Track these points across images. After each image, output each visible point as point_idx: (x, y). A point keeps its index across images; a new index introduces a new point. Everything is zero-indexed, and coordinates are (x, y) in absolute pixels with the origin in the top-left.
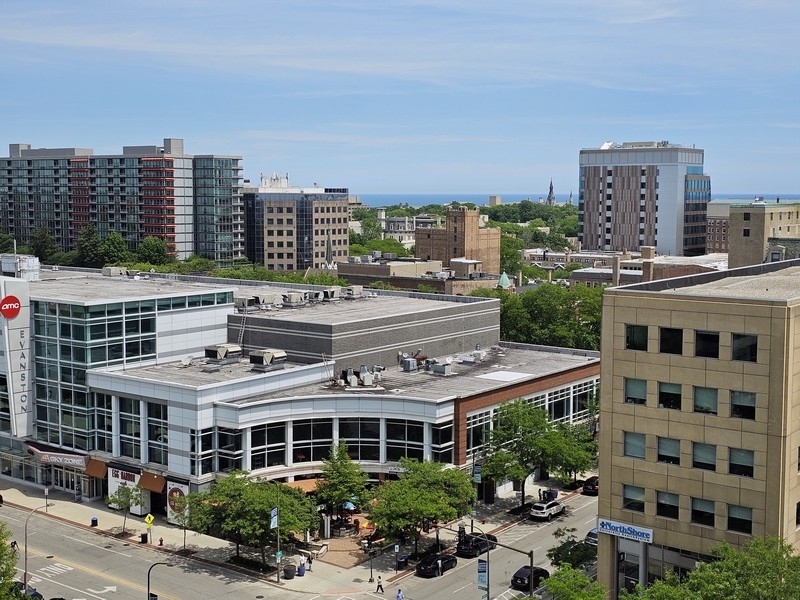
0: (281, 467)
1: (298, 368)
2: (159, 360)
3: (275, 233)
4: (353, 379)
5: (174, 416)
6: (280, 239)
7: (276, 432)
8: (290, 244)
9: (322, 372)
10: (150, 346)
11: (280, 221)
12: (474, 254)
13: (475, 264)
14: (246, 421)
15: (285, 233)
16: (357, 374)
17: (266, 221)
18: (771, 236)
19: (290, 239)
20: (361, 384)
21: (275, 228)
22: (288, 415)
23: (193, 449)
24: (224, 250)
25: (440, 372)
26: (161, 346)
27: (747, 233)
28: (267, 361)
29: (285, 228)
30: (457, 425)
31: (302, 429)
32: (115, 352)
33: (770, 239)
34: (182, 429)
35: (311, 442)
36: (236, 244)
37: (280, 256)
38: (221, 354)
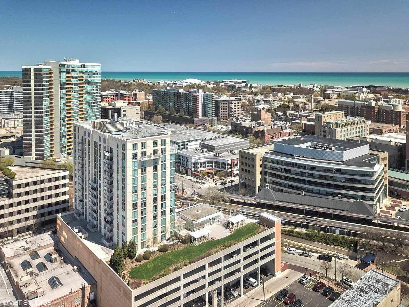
0: (205, 168)
1: (210, 153)
2: (189, 150)
3: (223, 109)
4: (218, 155)
5: (189, 160)
6: (224, 110)
7: (204, 163)
8: (226, 112)
9: (213, 153)
10: (187, 148)
11: (224, 106)
12: (263, 120)
13: (263, 122)
14: (200, 161)
15: (225, 109)
16: (218, 154)
17: (221, 106)
18: (325, 121)
19: (226, 110)
20: (219, 155)
21: (223, 108)
22: (206, 160)
23: (192, 165)
24: (210, 114)
25: (233, 154)
26: (189, 147)
27: (318, 120)
28: (204, 151)
29: (225, 108)
30: (231, 164)
31: (208, 163)
32: (182, 149)
33: (324, 122)
34: (190, 162)
35: (210, 165)
36: (213, 113)
37: (224, 114)
38: (198, 149)
